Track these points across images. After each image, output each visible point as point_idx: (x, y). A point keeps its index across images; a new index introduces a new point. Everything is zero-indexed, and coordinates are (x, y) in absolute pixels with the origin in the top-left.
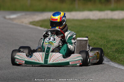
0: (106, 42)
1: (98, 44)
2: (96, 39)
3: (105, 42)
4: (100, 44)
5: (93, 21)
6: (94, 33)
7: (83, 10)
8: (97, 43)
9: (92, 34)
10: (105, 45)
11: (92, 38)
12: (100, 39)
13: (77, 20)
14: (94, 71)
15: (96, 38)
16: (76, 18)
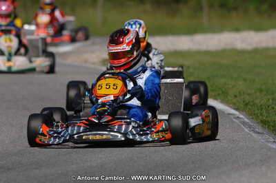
0: (271, 100)
1: (254, 104)
2: (249, 94)
4: (259, 105)
5: (242, 52)
6: (245, 80)
7: (220, 29)
8: (251, 103)
9: (240, 83)
11: (240, 92)
12: (258, 94)
13: (207, 53)
15: (249, 91)
16: (204, 48)
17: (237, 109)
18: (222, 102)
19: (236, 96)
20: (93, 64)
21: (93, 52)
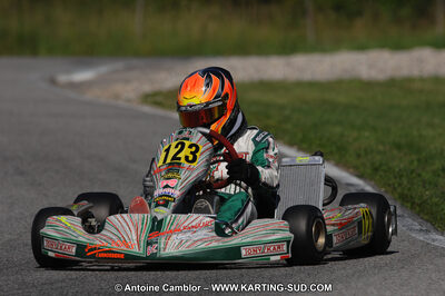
0: (416, 163)
1: (389, 168)
2: (380, 153)
3: (412, 161)
8: (384, 168)
9: (367, 134)
10: (412, 173)
11: (366, 150)
12: (395, 152)
14: (375, 267)
15: (381, 148)
17: (360, 176)
18: (338, 164)
19: (359, 156)
20: (129, 101)
21: (127, 81)
